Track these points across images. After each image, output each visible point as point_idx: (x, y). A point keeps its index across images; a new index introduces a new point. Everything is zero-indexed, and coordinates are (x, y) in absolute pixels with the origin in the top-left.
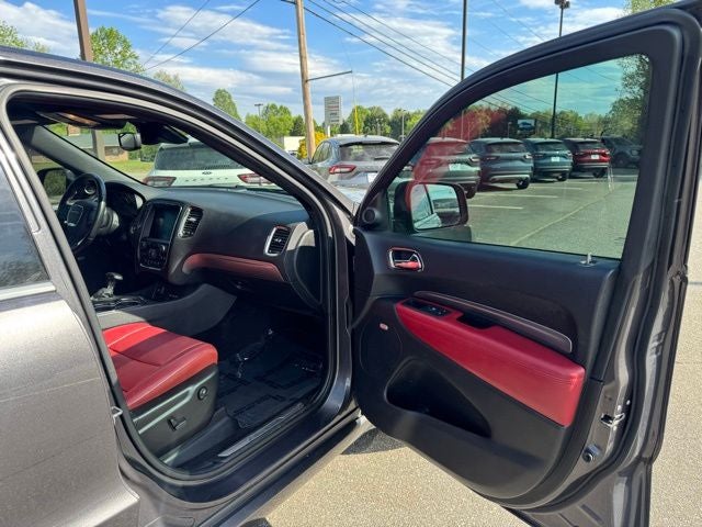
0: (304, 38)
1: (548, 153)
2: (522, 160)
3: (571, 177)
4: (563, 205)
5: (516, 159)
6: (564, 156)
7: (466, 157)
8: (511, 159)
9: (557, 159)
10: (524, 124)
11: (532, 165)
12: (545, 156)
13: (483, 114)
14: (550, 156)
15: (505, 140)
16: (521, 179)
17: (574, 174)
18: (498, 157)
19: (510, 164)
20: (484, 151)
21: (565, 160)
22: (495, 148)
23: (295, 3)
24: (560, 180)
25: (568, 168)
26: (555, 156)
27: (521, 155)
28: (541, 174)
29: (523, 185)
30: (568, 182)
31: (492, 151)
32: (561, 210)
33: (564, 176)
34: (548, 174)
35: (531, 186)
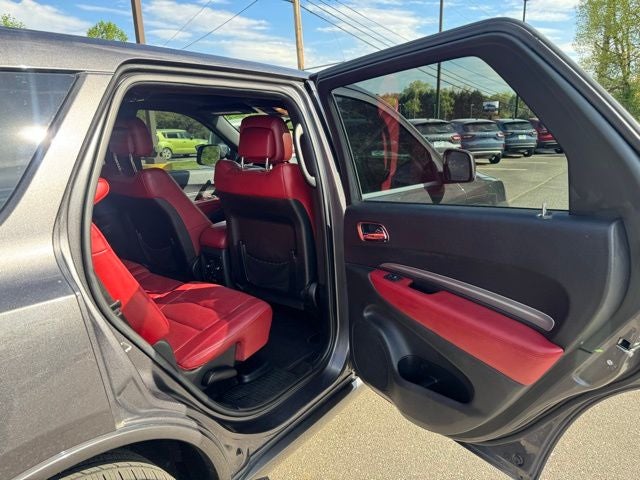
0: (301, 33)
1: (515, 131)
2: (495, 138)
3: (536, 153)
4: (533, 176)
5: (489, 137)
6: (530, 135)
7: (449, 136)
8: (484, 137)
9: (524, 137)
10: (489, 106)
11: (503, 142)
12: (513, 135)
13: (448, 97)
14: (518, 134)
15: (479, 120)
16: (494, 155)
17: (538, 150)
18: (473, 136)
19: (484, 142)
20: (461, 130)
21: (530, 138)
22: (470, 127)
23: (293, 2)
24: (526, 156)
25: (533, 144)
26: (522, 134)
27: (493, 133)
28: (510, 151)
29: (495, 160)
30: (533, 157)
31: (468, 131)
32: (532, 180)
33: (530, 152)
34: (516, 150)
35: (502, 161)
